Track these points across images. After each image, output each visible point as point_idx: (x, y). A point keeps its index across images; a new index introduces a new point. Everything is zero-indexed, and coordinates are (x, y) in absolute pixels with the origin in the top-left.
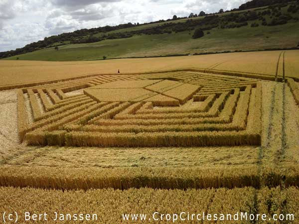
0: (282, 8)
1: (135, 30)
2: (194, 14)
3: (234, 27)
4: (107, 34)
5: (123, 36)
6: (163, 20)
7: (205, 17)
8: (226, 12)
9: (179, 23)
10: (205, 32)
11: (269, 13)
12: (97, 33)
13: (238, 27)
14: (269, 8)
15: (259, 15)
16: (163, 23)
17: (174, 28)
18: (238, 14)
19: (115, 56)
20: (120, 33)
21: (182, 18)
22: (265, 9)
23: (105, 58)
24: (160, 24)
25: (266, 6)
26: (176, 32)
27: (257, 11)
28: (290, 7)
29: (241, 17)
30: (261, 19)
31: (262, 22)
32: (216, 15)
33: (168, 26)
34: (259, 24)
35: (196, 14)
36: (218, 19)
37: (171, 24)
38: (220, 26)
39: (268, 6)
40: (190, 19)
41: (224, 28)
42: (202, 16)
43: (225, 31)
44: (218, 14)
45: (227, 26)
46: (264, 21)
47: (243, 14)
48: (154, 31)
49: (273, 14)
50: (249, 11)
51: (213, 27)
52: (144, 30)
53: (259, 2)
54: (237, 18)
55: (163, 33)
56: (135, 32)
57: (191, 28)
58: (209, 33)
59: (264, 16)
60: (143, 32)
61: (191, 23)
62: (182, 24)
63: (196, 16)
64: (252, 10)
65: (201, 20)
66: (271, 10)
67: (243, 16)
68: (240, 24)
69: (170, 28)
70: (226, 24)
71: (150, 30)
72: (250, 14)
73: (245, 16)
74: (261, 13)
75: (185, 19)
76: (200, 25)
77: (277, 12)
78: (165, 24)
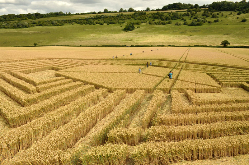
0: (198, 13)
1: (67, 19)
2: (124, 10)
3: (159, 24)
4: (37, 20)
5: (52, 24)
6: (94, 12)
7: (134, 14)
8: (152, 11)
9: (110, 17)
10: (136, 26)
11: (187, 15)
12: (26, 19)
13: (164, 24)
14: (187, 11)
15: (180, 16)
16: (95, 15)
17: (106, 20)
18: (163, 13)
19: (47, 43)
20: (51, 20)
21: (112, 12)
22: (185, 11)
23: (35, 45)
24: (93, 16)
25: (185, 9)
26: (108, 24)
27: (178, 12)
28: (204, 12)
29: (165, 16)
30: (183, 20)
31: (183, 22)
32: (144, 12)
33: (100, 18)
34: (181, 23)
35: (125, 10)
36: (146, 16)
37: (103, 17)
38: (148, 22)
39: (186, 10)
40: (121, 13)
41: (152, 24)
42: (131, 12)
43: (154, 27)
44: (145, 12)
45: (154, 23)
46: (185, 22)
47: (167, 14)
48: (86, 21)
49: (192, 17)
50: (171, 12)
51: (142, 23)
52: (76, 20)
53: (178, 6)
54: (162, 17)
55: (95, 24)
56: (67, 21)
57: (122, 21)
58: (139, 28)
59: (185, 18)
60: (75, 22)
61: (122, 17)
62: (113, 17)
63: (125, 11)
64: (174, 11)
65: (131, 15)
66: (190, 13)
67: (167, 16)
68: (165, 22)
69: (101, 20)
70: (153, 21)
71: (82, 20)
72: (173, 14)
73: (169, 15)
74: (182, 14)
75: (115, 13)
76: (130, 19)
77: (194, 15)
78: (96, 16)
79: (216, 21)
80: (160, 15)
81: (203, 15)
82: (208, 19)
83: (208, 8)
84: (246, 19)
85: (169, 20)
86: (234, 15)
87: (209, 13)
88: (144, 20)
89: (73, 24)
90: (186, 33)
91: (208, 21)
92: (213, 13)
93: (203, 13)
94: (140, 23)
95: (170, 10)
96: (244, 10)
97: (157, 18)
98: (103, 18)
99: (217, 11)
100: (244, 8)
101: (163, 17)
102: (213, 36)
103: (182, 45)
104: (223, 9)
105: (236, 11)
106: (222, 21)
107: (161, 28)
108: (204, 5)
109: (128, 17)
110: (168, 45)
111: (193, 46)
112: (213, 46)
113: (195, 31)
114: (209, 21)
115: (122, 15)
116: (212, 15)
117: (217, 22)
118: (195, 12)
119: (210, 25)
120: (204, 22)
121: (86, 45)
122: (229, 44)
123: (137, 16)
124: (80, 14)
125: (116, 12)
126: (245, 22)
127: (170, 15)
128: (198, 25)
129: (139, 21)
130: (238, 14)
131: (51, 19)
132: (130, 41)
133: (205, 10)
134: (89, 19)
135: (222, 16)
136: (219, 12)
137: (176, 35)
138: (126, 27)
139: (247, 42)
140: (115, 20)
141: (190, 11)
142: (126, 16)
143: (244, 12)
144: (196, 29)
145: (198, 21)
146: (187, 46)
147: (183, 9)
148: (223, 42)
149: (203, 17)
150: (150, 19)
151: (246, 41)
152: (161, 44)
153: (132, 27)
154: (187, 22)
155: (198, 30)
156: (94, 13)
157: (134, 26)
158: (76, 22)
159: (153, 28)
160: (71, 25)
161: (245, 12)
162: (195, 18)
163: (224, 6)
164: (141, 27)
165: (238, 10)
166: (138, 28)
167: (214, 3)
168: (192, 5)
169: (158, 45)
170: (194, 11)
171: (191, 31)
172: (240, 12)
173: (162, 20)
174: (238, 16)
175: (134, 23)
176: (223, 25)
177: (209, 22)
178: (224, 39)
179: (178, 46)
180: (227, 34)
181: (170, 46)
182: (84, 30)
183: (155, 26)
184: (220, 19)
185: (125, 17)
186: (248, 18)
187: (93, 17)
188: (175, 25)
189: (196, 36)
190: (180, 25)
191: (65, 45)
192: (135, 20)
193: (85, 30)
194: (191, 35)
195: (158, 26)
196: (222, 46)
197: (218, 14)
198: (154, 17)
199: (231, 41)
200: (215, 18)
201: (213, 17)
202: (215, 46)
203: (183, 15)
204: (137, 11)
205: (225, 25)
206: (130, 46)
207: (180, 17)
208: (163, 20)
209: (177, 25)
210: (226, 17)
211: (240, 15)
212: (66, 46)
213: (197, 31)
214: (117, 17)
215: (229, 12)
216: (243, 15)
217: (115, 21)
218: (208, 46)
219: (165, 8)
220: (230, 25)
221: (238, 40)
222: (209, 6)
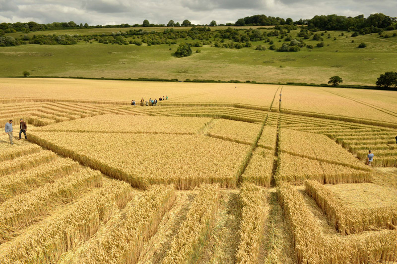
0: (291, 31)
1: (82, 34)
2: (175, 23)
3: (231, 47)
4: (31, 34)
5: (57, 41)
6: (127, 24)
7: (192, 30)
8: (219, 26)
9: (153, 33)
10: (194, 49)
11: (275, 34)
12: (12, 32)
13: (238, 47)
14: (275, 28)
15: (264, 35)
16: (128, 29)
17: (146, 38)
18: (237, 30)
20: (54, 35)
21: (157, 26)
22: (271, 29)
23: (26, 75)
24: (124, 30)
25: (272, 25)
26: (149, 45)
27: (261, 30)
28: (302, 31)
29: (241, 35)
30: (268, 41)
31: (269, 46)
32: (207, 28)
33: (136, 35)
34: (266, 47)
35: (178, 23)
36: (211, 34)
37: (140, 32)
38: (213, 43)
39: (274, 26)
40: (169, 28)
41: (220, 47)
42: (186, 26)
43: (222, 52)
44: (210, 27)
45: (224, 45)
46: (271, 45)
47: (244, 31)
48: (113, 39)
49: (282, 37)
50: (251, 29)
51: (204, 44)
52: (96, 36)
53: (261, 20)
54: (236, 36)
55: (127, 44)
56: (82, 38)
57: (171, 41)
58: (200, 52)
59: (271, 38)
60: (95, 39)
61: (172, 34)
62: (158, 34)
63: (177, 25)
64: (254, 28)
65: (186, 32)
66: (279, 31)
67: (244, 35)
68: (241, 44)
69: (138, 38)
70: (222, 42)
71: (107, 37)
72: (252, 32)
73: (246, 34)
74: (267, 33)
75: (162, 28)
76: (185, 38)
77: (286, 35)
78: (130, 31)
79: (319, 46)
80: (232, 33)
81: (299, 36)
82: (307, 42)
83: (306, 24)
84: (366, 43)
85: (247, 41)
86: (347, 37)
87: (309, 32)
88: (207, 39)
89: (91, 43)
90: (273, 62)
91: (307, 44)
92: (315, 33)
93: (299, 32)
94: (200, 45)
95: (248, 26)
96: (362, 30)
97: (228, 38)
98: (141, 34)
99: (321, 30)
100: (362, 27)
101: (238, 37)
102: (316, 68)
103: (267, 81)
104: (330, 26)
105: (349, 31)
106: (328, 45)
107: (234, 53)
108: (301, 20)
109: (181, 35)
110: (245, 81)
111: (285, 83)
112: (316, 83)
113: (287, 60)
114: (309, 45)
115: (172, 31)
116: (313, 36)
117: (321, 47)
118: (287, 31)
119: (311, 51)
120: (301, 47)
121: (111, 78)
122: (342, 81)
123: (195, 33)
124: (103, 27)
125: (162, 26)
126: (364, 49)
127: (248, 34)
128: (292, 50)
129: (199, 41)
130: (353, 36)
131: (55, 33)
132: (184, 72)
133: (302, 28)
134: (118, 35)
135: (329, 38)
136: (324, 32)
137: (257, 66)
138: (178, 50)
139: (368, 80)
140: (161, 38)
141: (279, 29)
142: (178, 32)
143: (361, 33)
144: (288, 58)
145: (292, 44)
146: (275, 83)
147: (268, 25)
148: (332, 78)
149: (299, 38)
150: (216, 39)
151: (366, 78)
152: (234, 79)
153: (187, 50)
154: (274, 46)
155: (292, 58)
156: (127, 26)
157: (190, 49)
158: (97, 40)
159: (222, 54)
160: (88, 43)
161: (364, 33)
162: (287, 40)
163: (331, 23)
164: (202, 51)
165: (353, 30)
166: (197, 52)
167: (316, 18)
168: (283, 19)
169: (230, 80)
170: (286, 28)
171: (281, 60)
172: (355, 33)
173: (235, 41)
174: (354, 38)
175: (190, 44)
176: (331, 51)
177: (309, 47)
178: (333, 74)
179: (262, 84)
180: (337, 66)
181: (248, 82)
182: (108, 53)
183: (225, 50)
184: (326, 42)
185: (177, 34)
186: (368, 43)
187: (124, 32)
188: (256, 49)
189: (289, 68)
190: (264, 49)
191: (76, 77)
192: (193, 39)
193: (110, 53)
194: (281, 67)
195: (229, 50)
196: (331, 84)
197: (322, 35)
198: (222, 35)
199: (343, 77)
200: (318, 40)
201: (315, 38)
202: (319, 84)
203: (269, 35)
204: (196, 26)
205: (333, 51)
206: (185, 81)
207: (264, 37)
208: (238, 41)
209: (260, 49)
210: (335, 40)
211: (356, 37)
212: (78, 78)
213: (290, 60)
214: (164, 33)
215: (339, 33)
216: (360, 37)
217: (160, 40)
218: (309, 84)
219: (240, 23)
220: (340, 52)
221: (354, 75)
222: (309, 22)
